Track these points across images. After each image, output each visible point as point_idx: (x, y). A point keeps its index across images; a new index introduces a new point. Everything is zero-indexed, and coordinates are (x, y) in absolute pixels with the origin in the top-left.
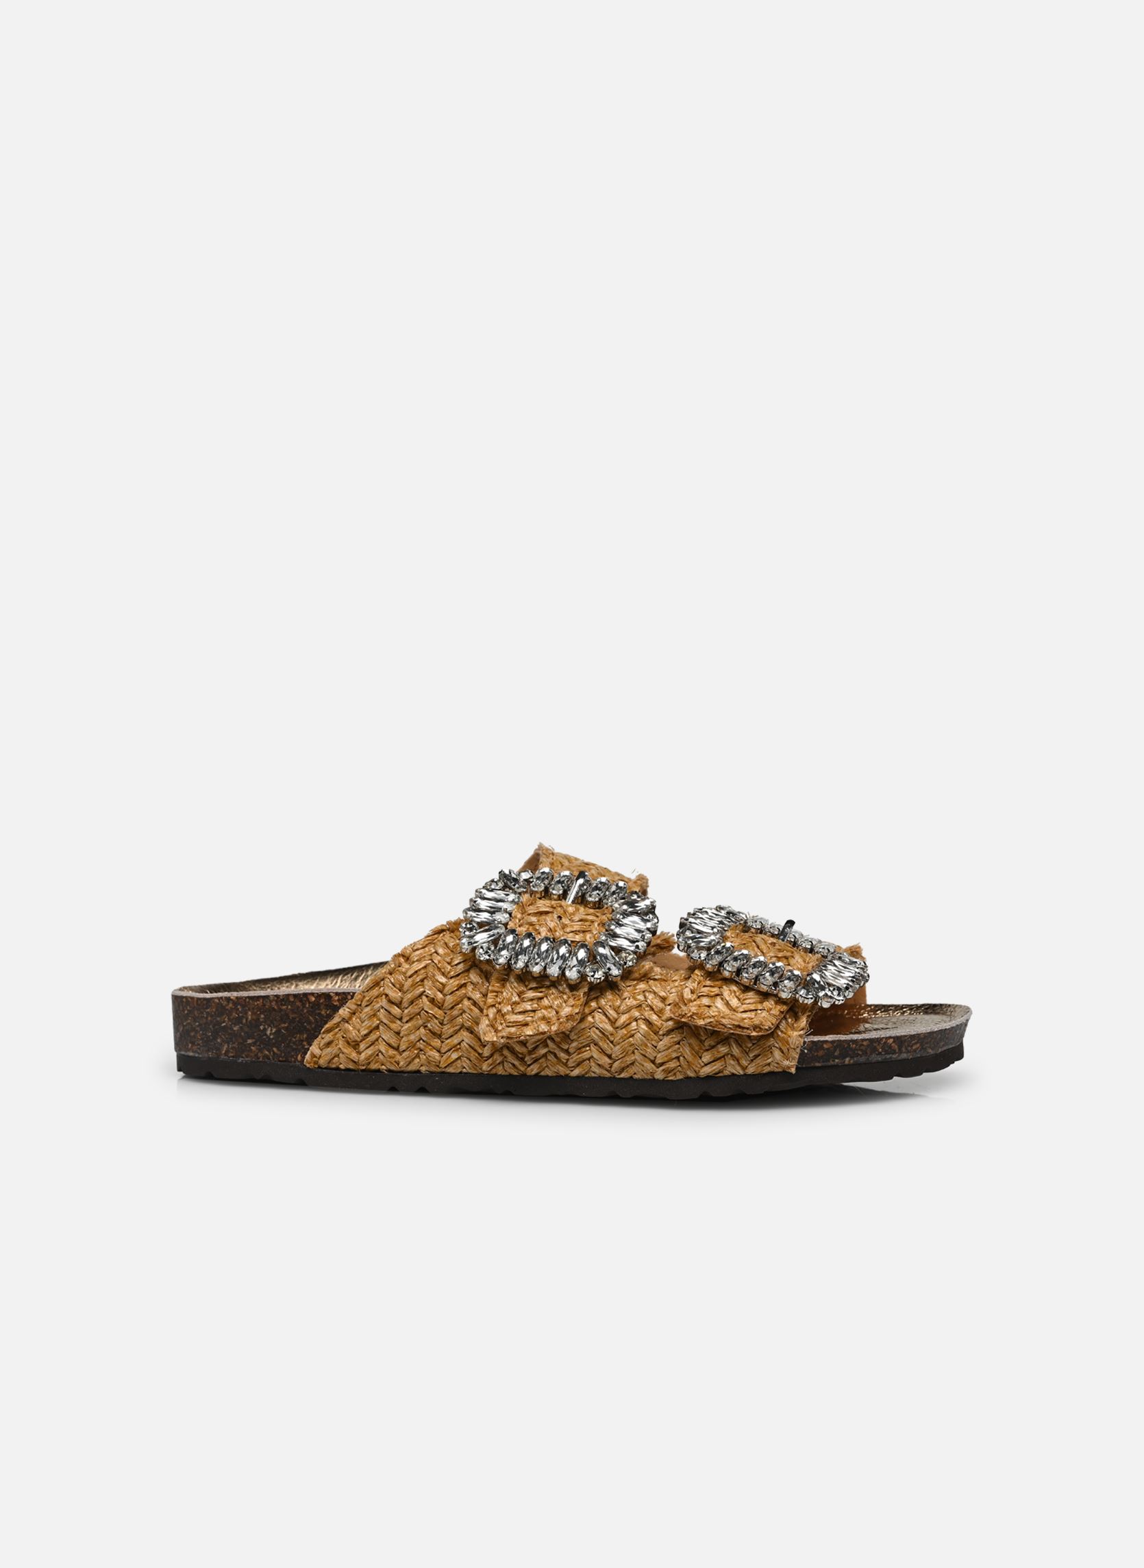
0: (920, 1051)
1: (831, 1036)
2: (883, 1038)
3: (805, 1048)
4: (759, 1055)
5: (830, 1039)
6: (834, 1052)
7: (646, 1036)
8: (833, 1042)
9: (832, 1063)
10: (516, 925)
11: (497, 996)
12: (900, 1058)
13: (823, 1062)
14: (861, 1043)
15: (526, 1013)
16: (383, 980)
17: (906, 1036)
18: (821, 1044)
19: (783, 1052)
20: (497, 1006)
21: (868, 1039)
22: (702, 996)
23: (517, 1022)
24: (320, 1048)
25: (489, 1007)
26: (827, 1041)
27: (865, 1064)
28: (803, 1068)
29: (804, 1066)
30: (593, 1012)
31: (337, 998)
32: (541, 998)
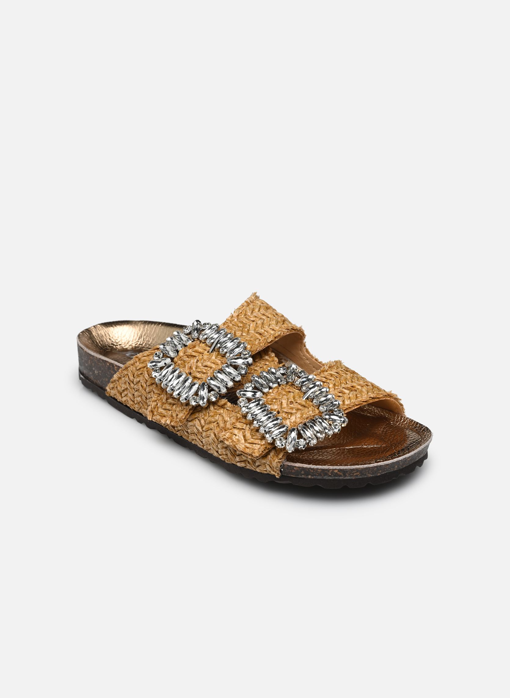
0: (360, 476)
1: (299, 464)
2: (331, 469)
3: (281, 468)
4: (260, 466)
5: (297, 466)
6: (301, 472)
7: (213, 439)
8: (299, 467)
9: (301, 477)
10: (178, 359)
11: (159, 396)
12: (345, 479)
13: (295, 475)
14: (316, 470)
15: (166, 410)
16: (129, 367)
17: (347, 469)
18: (292, 467)
19: (271, 468)
20: (157, 401)
21: (320, 469)
22: (235, 427)
23: (161, 413)
24: (110, 389)
25: (153, 402)
26: (295, 467)
27: (322, 479)
28: (284, 475)
29: (285, 475)
30: (196, 418)
31: (116, 368)
32: (174, 404)
